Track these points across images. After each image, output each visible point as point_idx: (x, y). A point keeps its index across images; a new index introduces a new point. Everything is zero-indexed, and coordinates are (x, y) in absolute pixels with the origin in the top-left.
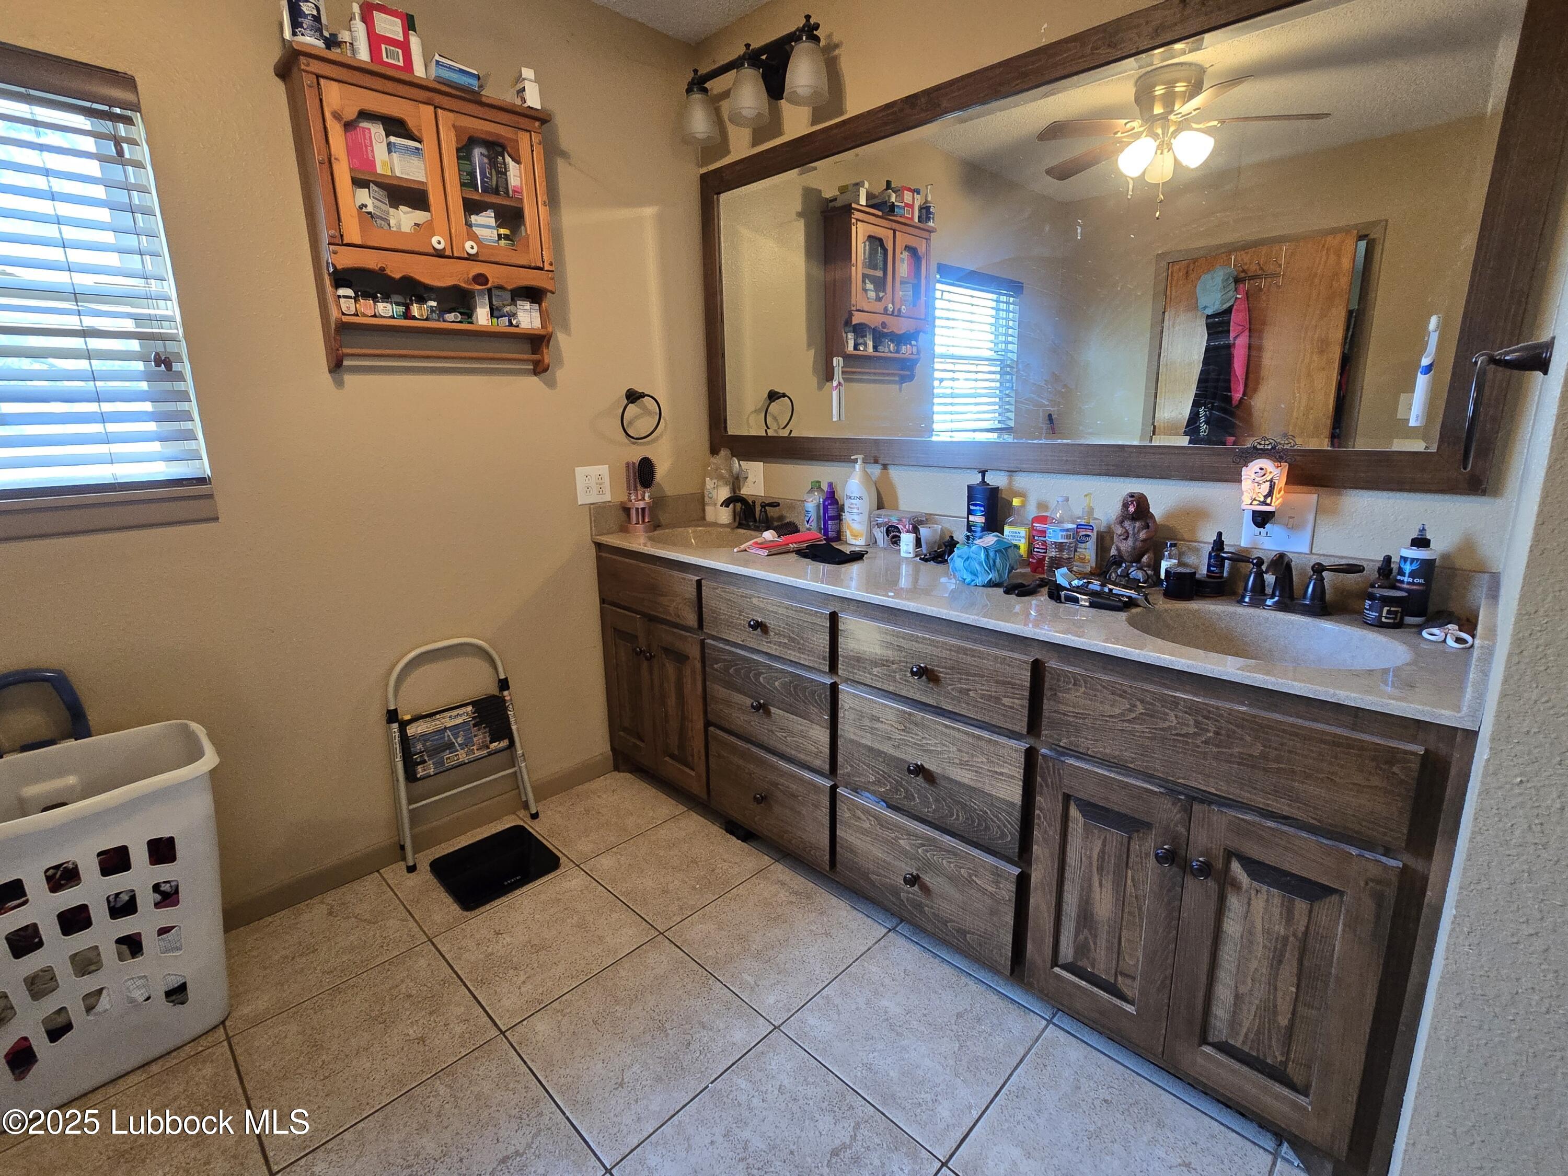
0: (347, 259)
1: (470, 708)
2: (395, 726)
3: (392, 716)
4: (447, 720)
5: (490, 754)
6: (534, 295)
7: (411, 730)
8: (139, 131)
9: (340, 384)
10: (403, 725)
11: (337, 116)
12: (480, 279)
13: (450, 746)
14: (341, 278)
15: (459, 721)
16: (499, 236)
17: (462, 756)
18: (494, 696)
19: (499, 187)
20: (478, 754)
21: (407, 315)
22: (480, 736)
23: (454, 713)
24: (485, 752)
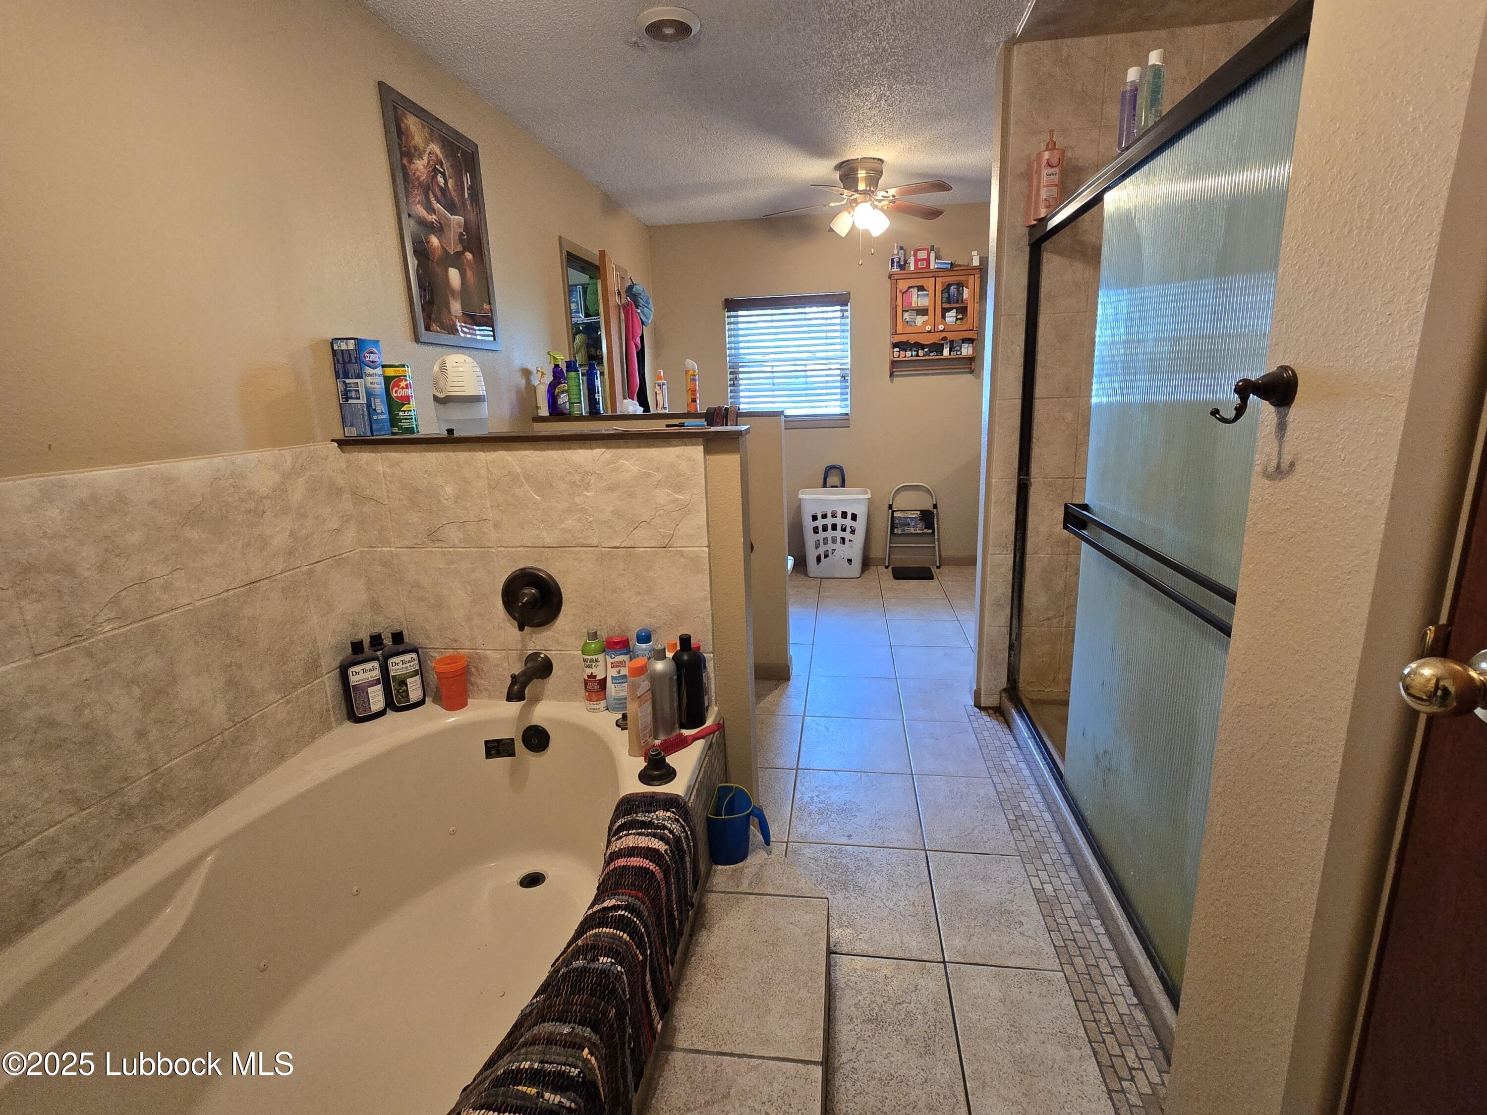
0: (897, 339)
1: (919, 512)
2: (890, 511)
3: (890, 507)
4: (909, 515)
5: (923, 534)
6: (970, 341)
7: (895, 514)
8: (848, 308)
9: (892, 381)
10: (893, 512)
11: (900, 291)
12: (945, 338)
13: (908, 525)
14: (895, 345)
15: (914, 516)
16: (957, 319)
17: (912, 530)
18: (930, 511)
19: (959, 298)
20: (918, 532)
21: (917, 355)
22: (921, 525)
23: (912, 512)
24: (921, 532)
